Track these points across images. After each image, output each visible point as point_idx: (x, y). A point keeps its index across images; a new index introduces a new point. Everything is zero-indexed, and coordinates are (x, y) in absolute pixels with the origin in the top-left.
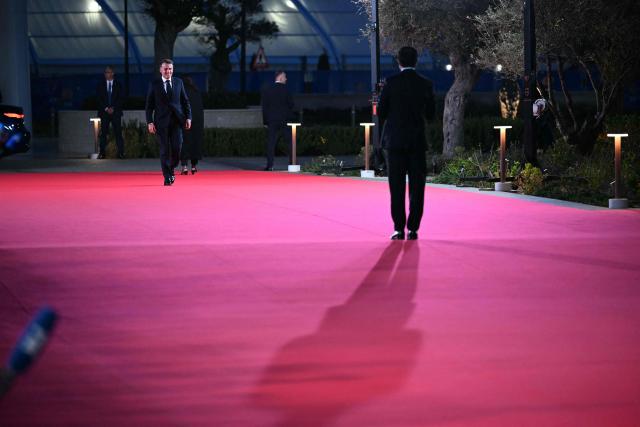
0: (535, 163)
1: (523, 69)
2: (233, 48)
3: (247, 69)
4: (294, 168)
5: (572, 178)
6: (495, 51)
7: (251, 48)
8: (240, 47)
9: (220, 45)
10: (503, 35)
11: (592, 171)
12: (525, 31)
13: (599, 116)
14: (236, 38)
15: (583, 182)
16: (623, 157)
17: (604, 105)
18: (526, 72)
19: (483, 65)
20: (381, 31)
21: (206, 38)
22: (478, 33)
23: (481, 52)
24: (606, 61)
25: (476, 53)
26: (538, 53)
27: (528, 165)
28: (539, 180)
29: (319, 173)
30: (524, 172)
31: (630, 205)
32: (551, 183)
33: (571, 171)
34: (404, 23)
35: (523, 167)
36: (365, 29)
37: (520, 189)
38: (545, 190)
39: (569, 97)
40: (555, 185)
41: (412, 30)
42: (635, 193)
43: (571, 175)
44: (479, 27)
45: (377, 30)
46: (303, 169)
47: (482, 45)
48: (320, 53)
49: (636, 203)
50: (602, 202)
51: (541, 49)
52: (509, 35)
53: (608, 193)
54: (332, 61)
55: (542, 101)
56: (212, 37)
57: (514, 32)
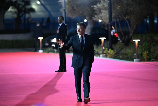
0: (112, 49)
1: (108, 21)
2: (22, 15)
3: (26, 22)
4: (41, 51)
6: (100, 16)
7: (27, 16)
8: (24, 16)
9: (18, 15)
10: (102, 11)
11: (129, 51)
12: (109, 10)
13: (131, 35)
14: (23, 13)
15: (126, 54)
16: (138, 46)
17: (132, 32)
18: (109, 22)
19: (96, 20)
20: (66, 10)
21: (14, 13)
22: (94, 11)
23: (96, 16)
24: (132, 19)
25: (94, 16)
26: (113, 16)
27: (110, 49)
28: (113, 54)
29: (48, 52)
30: (109, 52)
31: (140, 61)
33: (123, 51)
34: (73, 8)
35: (108, 50)
36: (61, 9)
37: (108, 57)
38: (116, 56)
39: (122, 29)
40: (119, 55)
41: (75, 10)
42: (142, 57)
43: (123, 52)
44: (95, 9)
45: (65, 10)
46: (44, 51)
47: (96, 14)
48: (47, 17)
49: (142, 60)
50: (132, 60)
51: (113, 15)
52: (104, 11)
53: (134, 57)
54: (51, 19)
55: (114, 31)
56: (16, 12)
57: (105, 10)
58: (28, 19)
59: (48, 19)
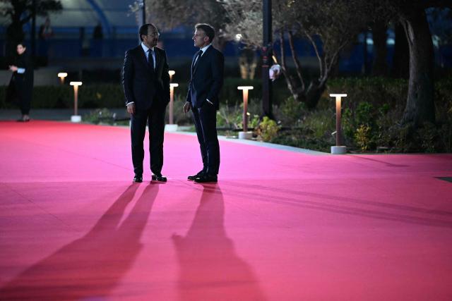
0: (271, 117)
1: (261, 41)
2: (27, 20)
3: (37, 36)
4: (76, 119)
5: (301, 129)
6: (240, 27)
7: (40, 20)
8: (31, 20)
9: (15, 18)
10: (245, 13)
11: (316, 123)
12: (264, 10)
13: (323, 79)
14: (28, 13)
15: (310, 132)
16: (342, 111)
17: (327, 71)
18: (264, 44)
19: (229, 37)
20: (147, 8)
21: (4, 13)
22: (224, 11)
23: (228, 27)
24: (328, 36)
25: (223, 28)
26: (274, 28)
27: (265, 118)
28: (275, 130)
29: (96, 122)
30: (263, 124)
31: (348, 152)
32: (284, 133)
33: (300, 124)
35: (261, 119)
36: (134, 6)
37: (259, 137)
38: (279, 138)
39: (298, 62)
40: (288, 134)
41: (172, 9)
42: (352, 142)
43: (300, 126)
44: (226, 7)
45: (143, 8)
46: (83, 119)
47: (228, 21)
48: (95, 24)
49: (352, 150)
50: (325, 148)
51: (276, 24)
52: (250, 13)
53: (330, 141)
55: (277, 67)
56: (9, 11)
57: (254, 11)
58: (42, 28)
59: (98, 30)
